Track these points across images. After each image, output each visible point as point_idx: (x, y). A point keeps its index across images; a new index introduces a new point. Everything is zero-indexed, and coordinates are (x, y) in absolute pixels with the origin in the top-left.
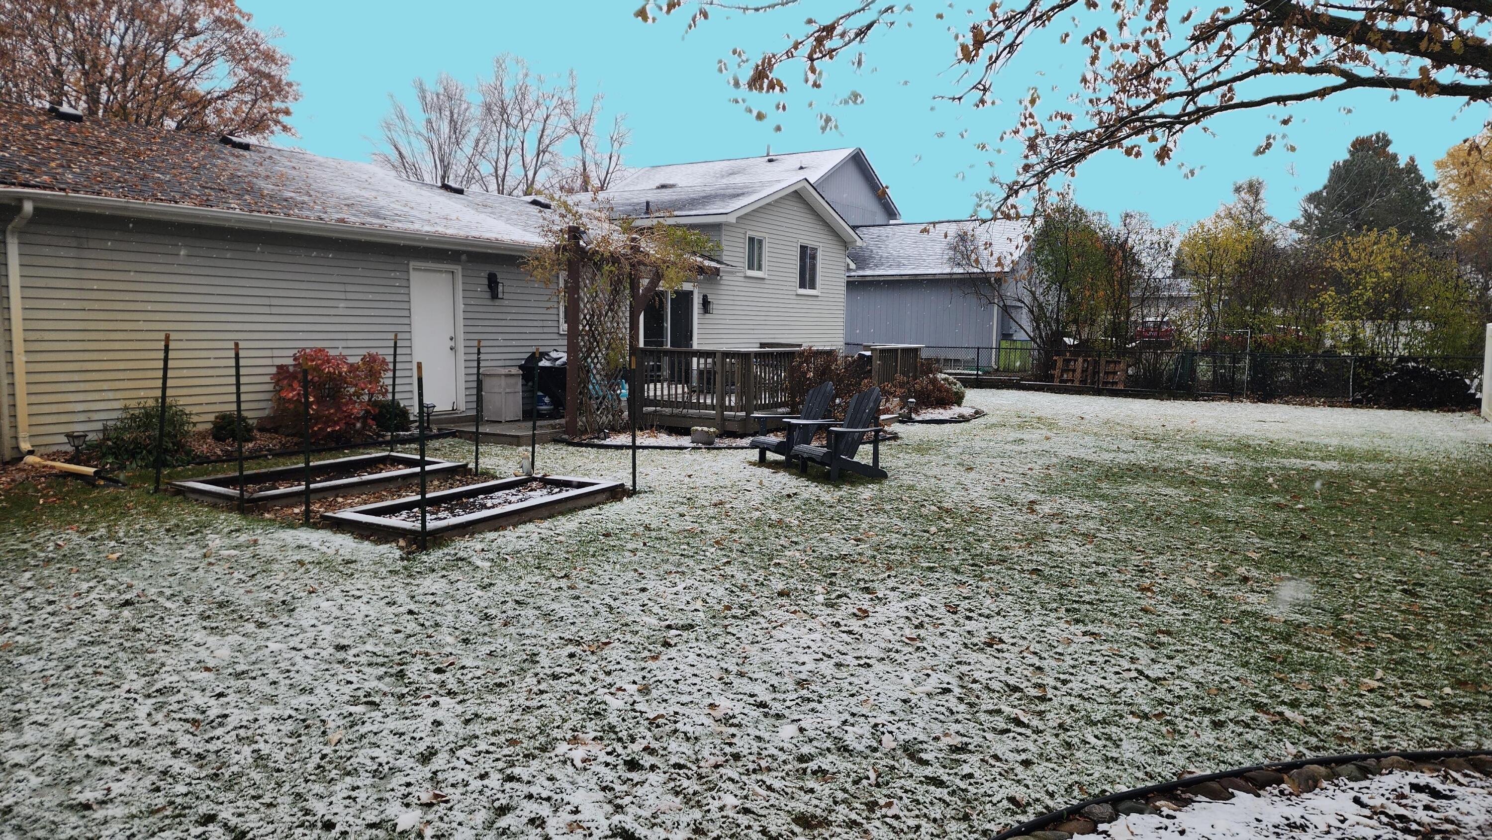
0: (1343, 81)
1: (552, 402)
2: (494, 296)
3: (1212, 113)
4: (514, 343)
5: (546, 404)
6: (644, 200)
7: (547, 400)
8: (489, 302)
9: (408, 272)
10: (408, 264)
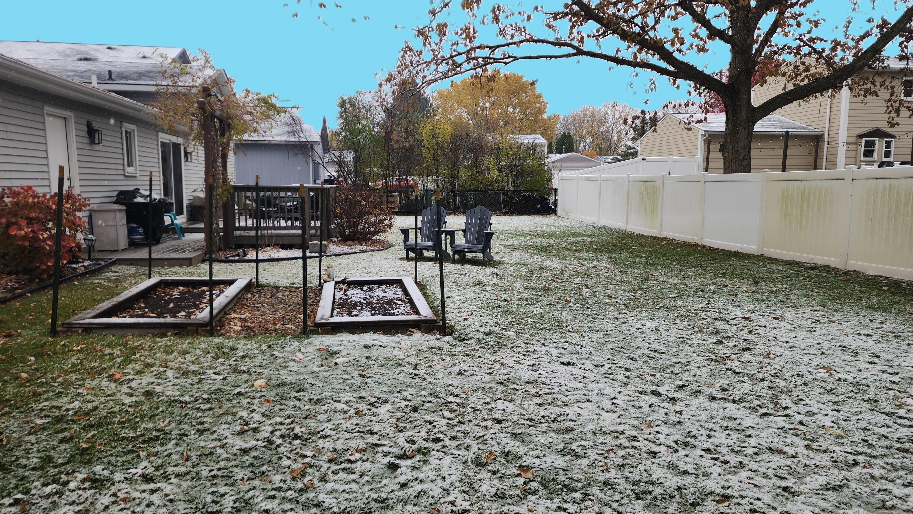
0: (575, 51)
1: (145, 233)
2: (93, 142)
3: (518, 59)
4: (106, 183)
5: (140, 234)
6: (107, 69)
7: (141, 230)
8: (88, 147)
9: (43, 115)
10: (42, 109)
